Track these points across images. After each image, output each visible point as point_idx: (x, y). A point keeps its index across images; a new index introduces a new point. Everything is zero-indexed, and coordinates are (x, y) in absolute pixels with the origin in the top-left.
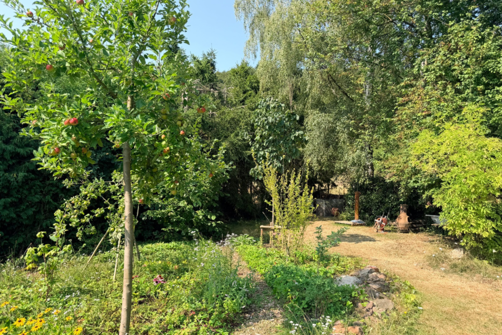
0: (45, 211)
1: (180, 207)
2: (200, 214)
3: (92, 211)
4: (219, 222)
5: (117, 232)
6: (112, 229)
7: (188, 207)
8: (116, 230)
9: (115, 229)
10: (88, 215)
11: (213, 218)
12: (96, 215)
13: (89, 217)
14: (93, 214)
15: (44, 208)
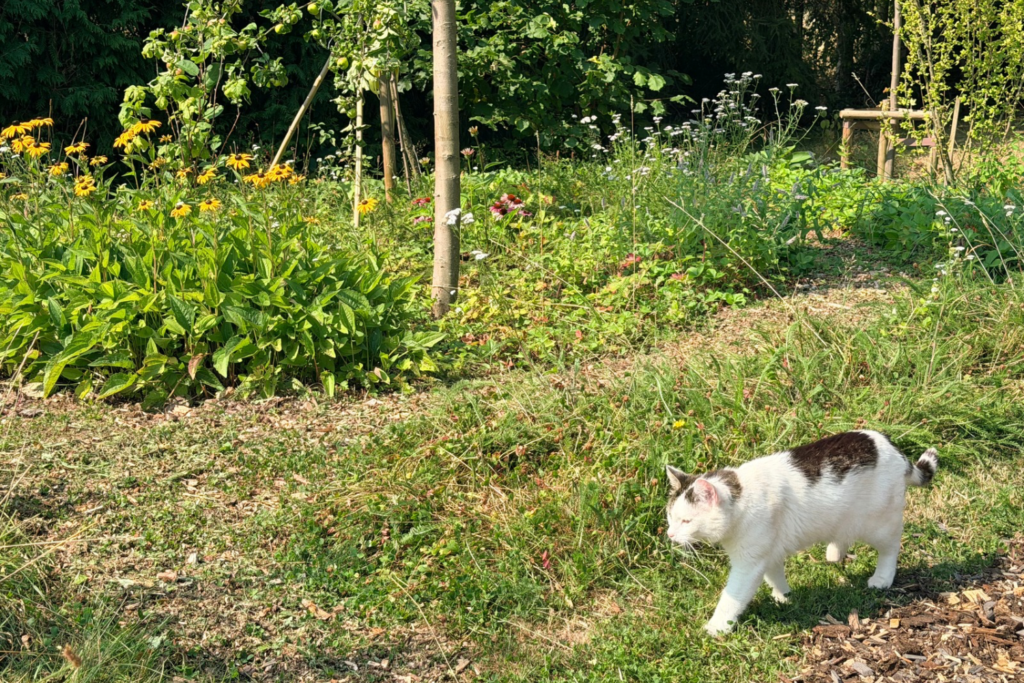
0: (64, 56)
1: (528, 41)
2: (605, 65)
3: (264, 13)
4: (678, 98)
5: (361, 70)
6: (341, 61)
7: (559, 40)
8: (355, 64)
9: (350, 60)
10: (252, 26)
11: (656, 83)
12: (278, 28)
13: (254, 33)
14: (268, 24)
15: (58, 46)
